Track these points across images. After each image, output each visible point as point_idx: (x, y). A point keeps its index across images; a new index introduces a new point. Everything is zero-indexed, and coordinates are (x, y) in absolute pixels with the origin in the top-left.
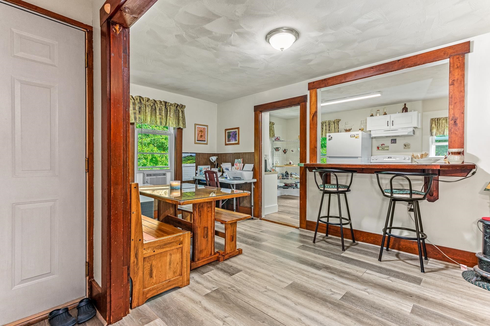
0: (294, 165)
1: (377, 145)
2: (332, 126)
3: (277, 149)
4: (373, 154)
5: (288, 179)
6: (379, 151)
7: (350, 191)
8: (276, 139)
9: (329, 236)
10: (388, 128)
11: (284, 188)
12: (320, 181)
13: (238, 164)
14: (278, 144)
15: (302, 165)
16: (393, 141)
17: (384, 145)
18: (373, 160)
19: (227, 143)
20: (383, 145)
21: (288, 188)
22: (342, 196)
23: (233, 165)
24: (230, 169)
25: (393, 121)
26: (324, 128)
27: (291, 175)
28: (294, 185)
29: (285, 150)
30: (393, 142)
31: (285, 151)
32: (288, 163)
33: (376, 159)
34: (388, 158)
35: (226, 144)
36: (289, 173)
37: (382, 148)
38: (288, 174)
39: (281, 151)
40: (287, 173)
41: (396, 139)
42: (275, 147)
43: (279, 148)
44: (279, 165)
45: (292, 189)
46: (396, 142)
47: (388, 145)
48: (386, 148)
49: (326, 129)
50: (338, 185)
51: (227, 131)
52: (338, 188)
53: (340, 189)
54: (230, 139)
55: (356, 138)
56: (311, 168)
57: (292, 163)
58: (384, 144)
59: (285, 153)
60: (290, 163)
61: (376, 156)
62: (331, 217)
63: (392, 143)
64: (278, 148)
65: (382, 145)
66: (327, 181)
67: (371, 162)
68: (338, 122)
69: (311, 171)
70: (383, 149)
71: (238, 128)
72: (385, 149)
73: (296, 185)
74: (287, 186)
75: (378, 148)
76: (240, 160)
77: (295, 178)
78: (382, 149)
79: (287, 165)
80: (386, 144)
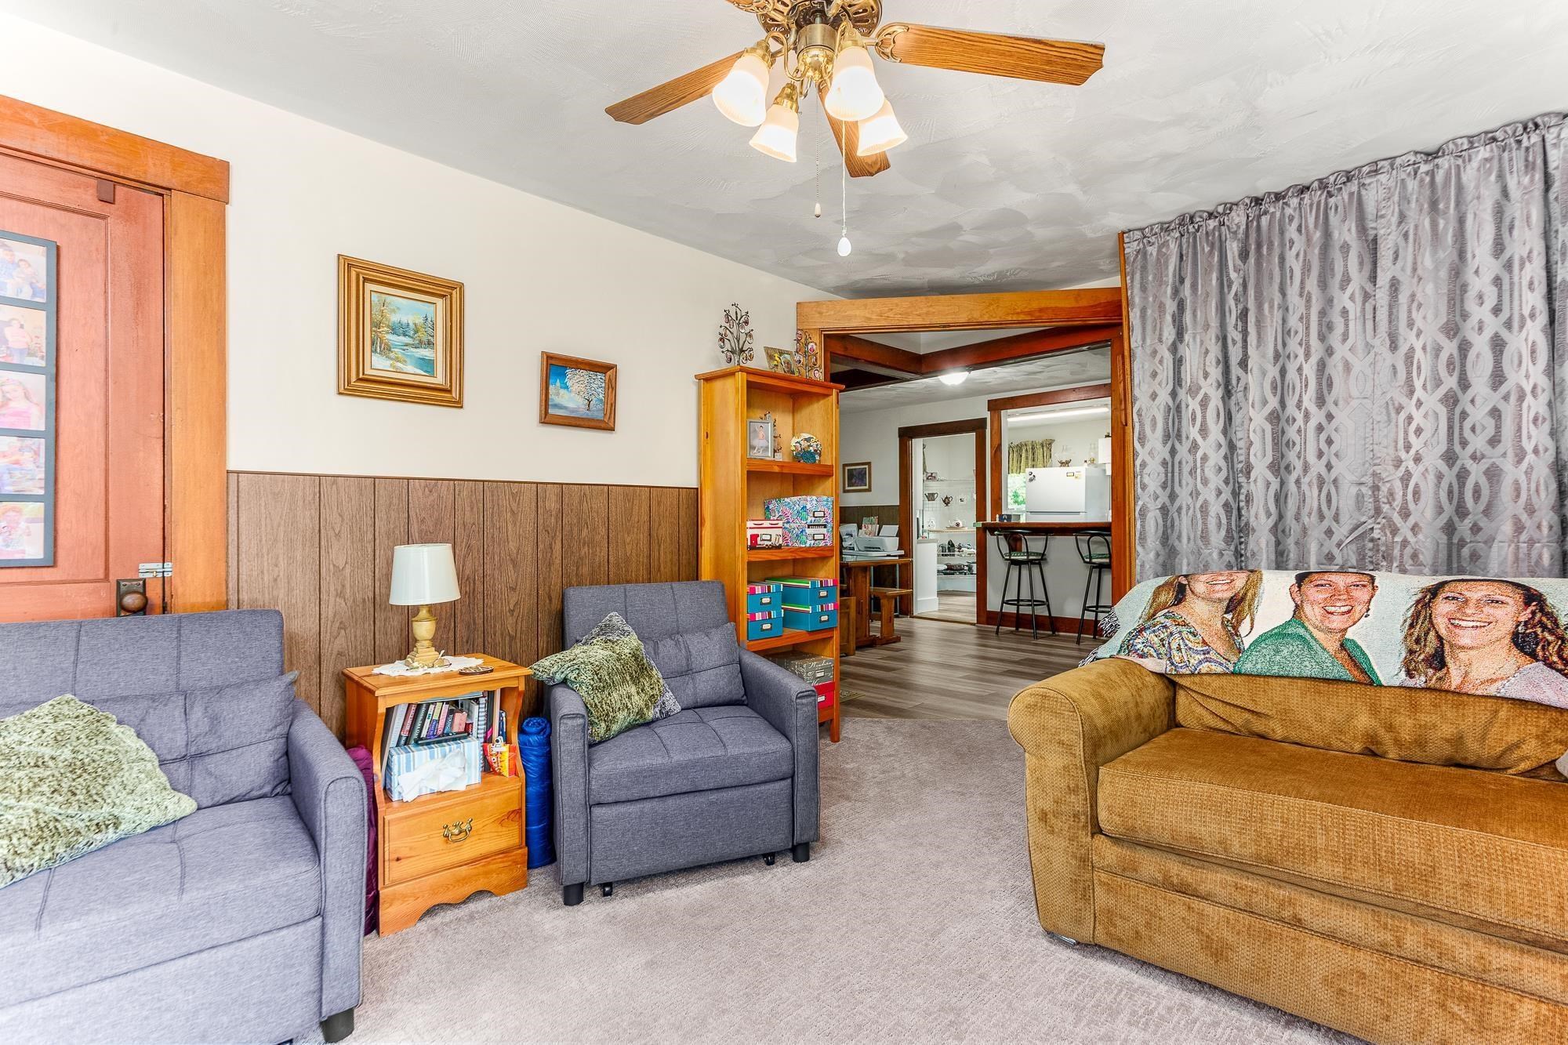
0: (966, 529)
2: (1039, 452)
3: (931, 497)
5: (954, 555)
7: (1045, 559)
8: (931, 478)
9: (1020, 629)
11: (945, 574)
12: (1005, 548)
13: (870, 526)
14: (934, 487)
15: (980, 524)
19: (847, 488)
21: (953, 574)
22: (1036, 570)
23: (860, 528)
24: (855, 534)
26: (1024, 455)
27: (960, 548)
28: (966, 568)
29: (947, 497)
31: (947, 501)
32: (954, 524)
35: (845, 491)
36: (956, 545)
38: (953, 545)
39: (938, 501)
40: (951, 544)
42: (927, 493)
43: (936, 496)
44: (935, 529)
45: (962, 577)
49: (1027, 458)
50: (1028, 553)
51: (847, 468)
52: (1028, 556)
53: (1031, 558)
54: (854, 481)
55: (1077, 478)
56: (991, 529)
57: (961, 525)
59: (947, 504)
60: (958, 525)
62: (1022, 600)
64: (933, 494)
66: (1013, 548)
68: (1050, 444)
69: (992, 534)
71: (869, 464)
73: (970, 569)
74: (951, 570)
76: (875, 519)
77: (967, 555)
79: (951, 528)
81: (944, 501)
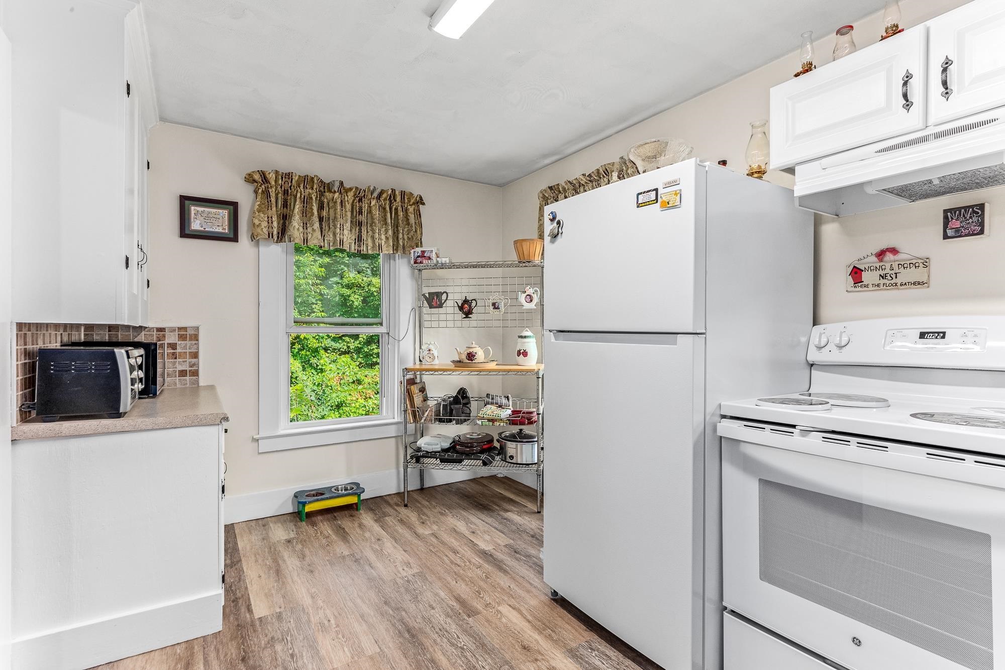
1: (851, 258)
3: (435, 300)
4: (824, 312)
6: (862, 295)
8: (419, 260)
10: (911, 121)
16: (955, 224)
17: (897, 257)
18: (820, 348)
20: (889, 257)
25: (946, 66)
29: (466, 301)
30: (957, 230)
31: (466, 308)
33: (840, 347)
34: (923, 335)
37: (882, 273)
39: (450, 307)
41: (982, 206)
42: (426, 291)
43: (444, 297)
46: (982, 224)
47: (922, 254)
48: (906, 275)
55: (667, 206)
58: (894, 251)
59: (468, 314)
61: (839, 326)
63: (950, 233)
64: (438, 295)
65: (881, 255)
67: (811, 359)
70: (889, 280)
72: (899, 281)
75: (856, 273)
78: (882, 281)
80: (910, 248)
81: (461, 308)
